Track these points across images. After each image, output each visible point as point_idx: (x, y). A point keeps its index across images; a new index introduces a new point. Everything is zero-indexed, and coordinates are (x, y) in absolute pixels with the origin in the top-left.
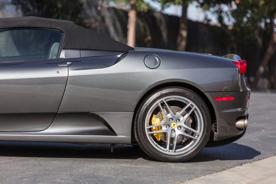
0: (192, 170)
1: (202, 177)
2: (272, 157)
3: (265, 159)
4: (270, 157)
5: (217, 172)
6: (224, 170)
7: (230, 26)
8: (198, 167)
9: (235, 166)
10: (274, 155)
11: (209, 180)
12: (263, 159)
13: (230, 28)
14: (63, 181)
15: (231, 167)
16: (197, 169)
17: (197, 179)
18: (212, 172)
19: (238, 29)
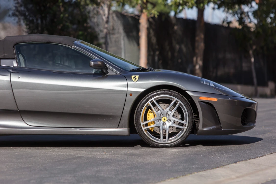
0: (187, 169)
1: (196, 173)
2: (268, 155)
3: (261, 157)
4: (267, 156)
5: (212, 169)
6: (219, 167)
7: (252, 27)
8: (194, 166)
9: (230, 164)
10: (271, 154)
11: (201, 176)
12: (259, 157)
13: (252, 30)
14: (67, 181)
15: (225, 165)
16: (192, 168)
17: (190, 175)
18: (206, 169)
19: (260, 30)
